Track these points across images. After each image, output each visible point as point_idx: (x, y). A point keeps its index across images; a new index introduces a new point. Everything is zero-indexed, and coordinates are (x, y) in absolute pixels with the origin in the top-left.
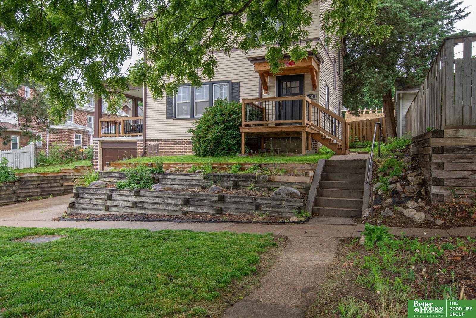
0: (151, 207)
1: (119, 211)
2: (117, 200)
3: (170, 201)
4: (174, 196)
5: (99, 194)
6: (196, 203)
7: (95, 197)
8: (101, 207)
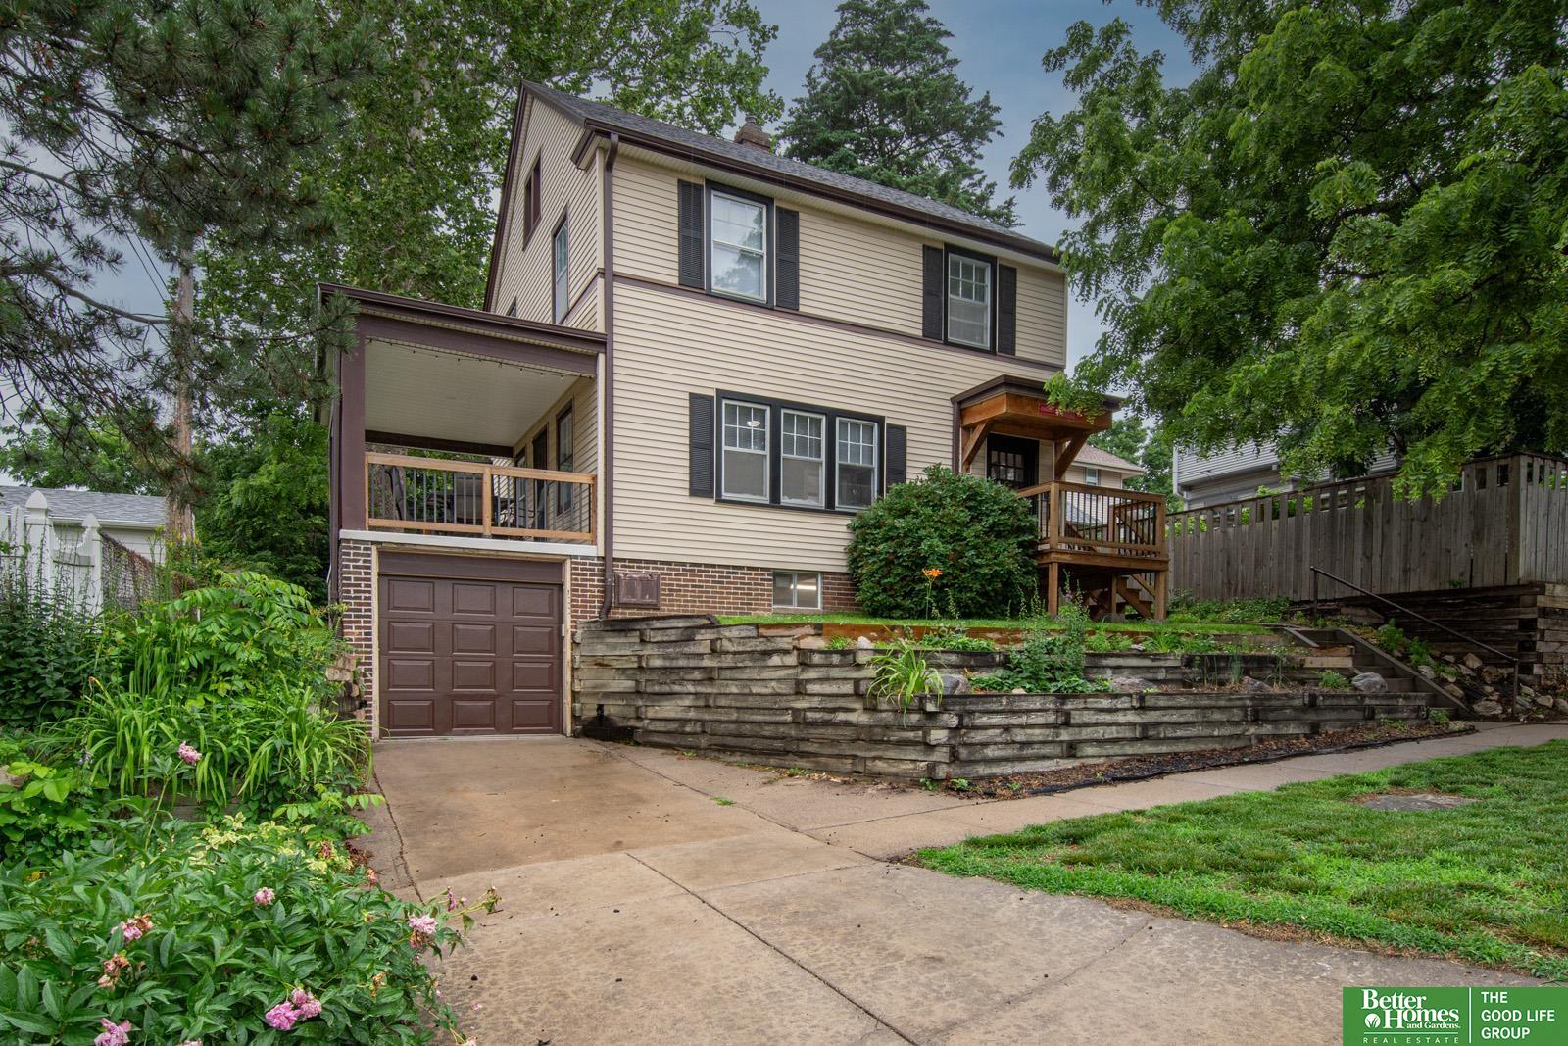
0: (1179, 733)
1: (1105, 752)
2: (1086, 725)
3: (1217, 716)
4: (1222, 703)
5: (1028, 711)
6: (1272, 716)
7: (1015, 720)
8: (1047, 750)
